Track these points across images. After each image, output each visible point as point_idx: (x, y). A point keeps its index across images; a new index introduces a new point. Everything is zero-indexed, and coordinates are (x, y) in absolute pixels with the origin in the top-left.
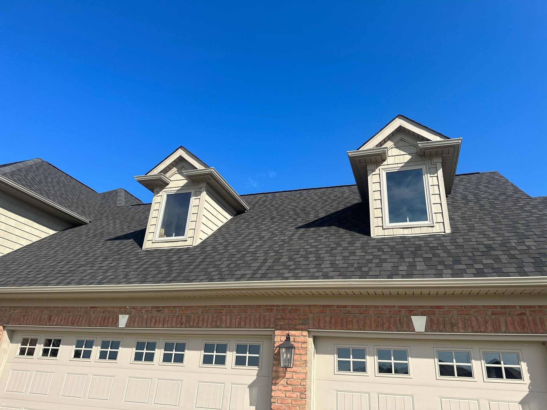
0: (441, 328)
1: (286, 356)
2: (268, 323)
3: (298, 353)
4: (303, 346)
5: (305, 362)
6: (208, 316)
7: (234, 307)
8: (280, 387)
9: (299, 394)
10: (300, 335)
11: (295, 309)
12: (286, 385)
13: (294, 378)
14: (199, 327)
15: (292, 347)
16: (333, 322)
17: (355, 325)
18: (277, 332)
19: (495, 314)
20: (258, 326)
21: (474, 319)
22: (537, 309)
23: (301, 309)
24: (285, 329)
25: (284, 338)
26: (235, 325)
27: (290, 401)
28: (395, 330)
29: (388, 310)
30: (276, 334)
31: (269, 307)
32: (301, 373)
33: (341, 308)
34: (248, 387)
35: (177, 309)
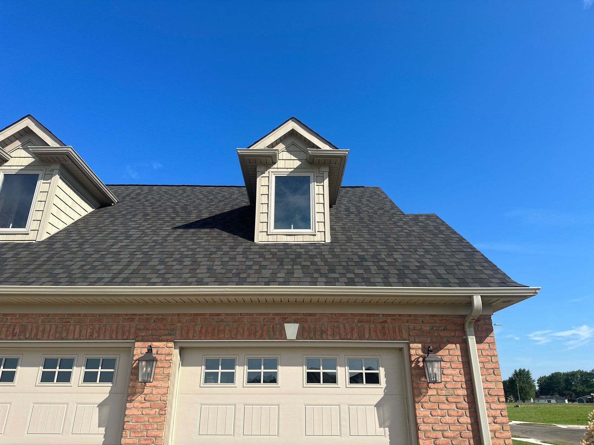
0: (312, 335)
1: (146, 370)
2: (127, 334)
3: (160, 366)
4: (167, 358)
5: (168, 375)
6: (51, 326)
7: (86, 315)
8: (136, 404)
9: (157, 410)
10: (164, 347)
11: (162, 319)
12: (144, 401)
13: (154, 393)
14: (37, 339)
15: (154, 360)
16: (203, 331)
17: (227, 334)
18: (137, 344)
19: (361, 322)
20: (114, 337)
21: (342, 326)
22: (397, 317)
23: (168, 318)
24: (148, 341)
25: (145, 351)
26: (86, 337)
27: (147, 419)
28: (267, 338)
29: (262, 317)
30: (136, 346)
31: (129, 317)
32: (162, 388)
33: (214, 316)
34: (97, 407)
35: (9, 318)
